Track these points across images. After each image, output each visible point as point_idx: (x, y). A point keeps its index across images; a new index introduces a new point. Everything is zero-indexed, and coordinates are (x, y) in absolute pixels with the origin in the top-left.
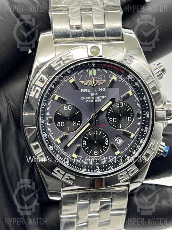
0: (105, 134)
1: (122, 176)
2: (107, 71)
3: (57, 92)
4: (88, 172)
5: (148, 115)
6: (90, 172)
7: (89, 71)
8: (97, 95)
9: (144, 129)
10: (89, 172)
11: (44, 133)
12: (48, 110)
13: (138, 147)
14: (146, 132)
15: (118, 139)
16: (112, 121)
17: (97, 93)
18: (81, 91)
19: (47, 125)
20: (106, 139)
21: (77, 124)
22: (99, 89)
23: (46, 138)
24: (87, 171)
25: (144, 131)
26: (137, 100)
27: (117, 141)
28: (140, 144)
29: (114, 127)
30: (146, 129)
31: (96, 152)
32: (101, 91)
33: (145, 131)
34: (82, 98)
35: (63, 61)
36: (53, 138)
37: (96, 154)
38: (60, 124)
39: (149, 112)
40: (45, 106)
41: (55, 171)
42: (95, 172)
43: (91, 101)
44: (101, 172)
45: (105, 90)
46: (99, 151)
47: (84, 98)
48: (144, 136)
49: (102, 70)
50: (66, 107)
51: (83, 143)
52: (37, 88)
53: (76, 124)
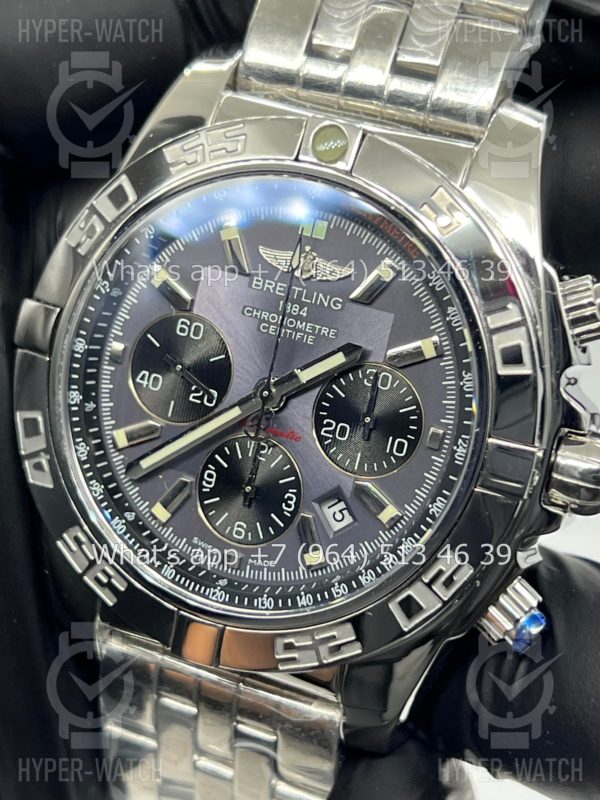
0: (292, 472)
1: (291, 646)
2: (366, 238)
3: (168, 260)
4: (178, 584)
6: (187, 589)
8: (305, 314)
10: (183, 586)
11: (74, 390)
12: (123, 315)
13: (387, 563)
15: (341, 512)
16: (333, 432)
17: (306, 308)
18: (255, 282)
19: (104, 367)
20: (291, 494)
21: (205, 402)
22: (321, 295)
23: (73, 409)
24: (177, 579)
25: (429, 509)
27: (339, 516)
28: (397, 556)
29: (332, 457)
30: (439, 504)
31: (242, 527)
32: (326, 304)
33: (433, 510)
34: (249, 311)
35: (208, 151)
36: (107, 423)
37: (240, 534)
38: (145, 378)
40: (104, 292)
41: (69, 537)
42: (203, 596)
43: (276, 330)
44: (224, 603)
45: (340, 306)
46: (252, 528)
47: (254, 313)
48: (422, 527)
49: (350, 229)
50: (185, 324)
51: (206, 477)
52: (95, 221)
53: (201, 398)
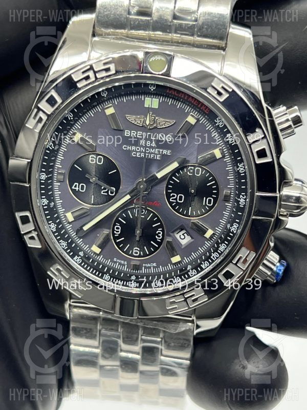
0: (159, 220)
1: (174, 303)
2: (179, 105)
3: (80, 127)
5: (242, 201)
7: (146, 98)
8: (154, 145)
9: (232, 226)
11: (44, 198)
12: (60, 157)
13: (213, 257)
14: (235, 232)
15: (183, 234)
16: (176, 199)
18: (126, 133)
19: (55, 184)
20: (159, 231)
21: (110, 194)
22: (160, 135)
23: (45, 207)
25: (230, 229)
26: (229, 168)
27: (182, 237)
28: (218, 253)
29: (177, 211)
30: (235, 227)
31: (137, 250)
33: (232, 229)
34: (125, 147)
35: (95, 73)
36: (61, 210)
37: (137, 253)
38: (77, 186)
39: (246, 195)
40: (51, 149)
41: (54, 269)
42: (126, 286)
43: (140, 155)
45: (171, 139)
46: (142, 250)
47: (128, 148)
48: (228, 238)
49: (170, 101)
50: (93, 157)
51: (115, 229)
52: (41, 114)
53: (107, 192)
